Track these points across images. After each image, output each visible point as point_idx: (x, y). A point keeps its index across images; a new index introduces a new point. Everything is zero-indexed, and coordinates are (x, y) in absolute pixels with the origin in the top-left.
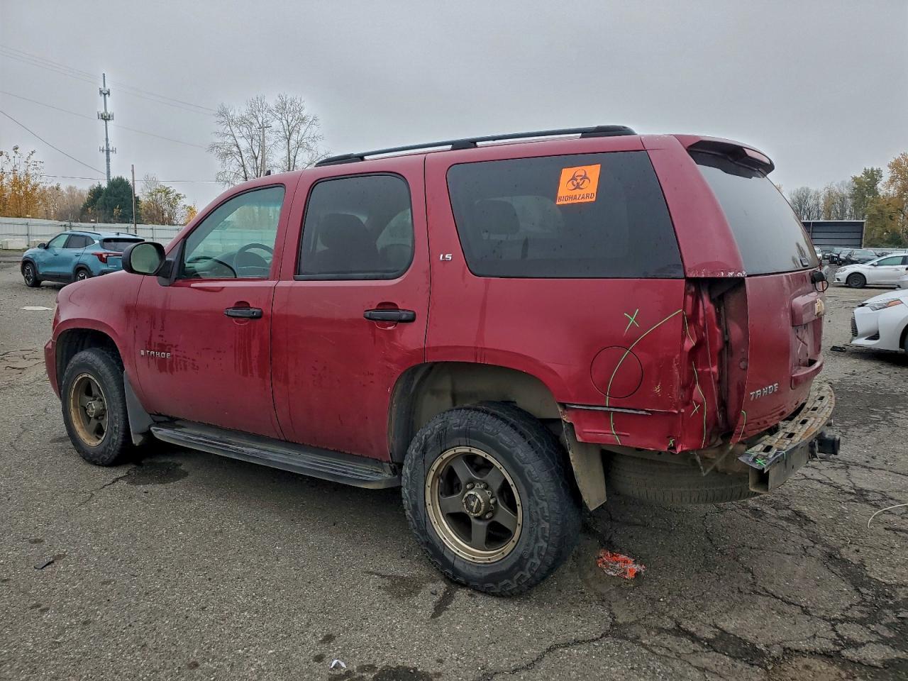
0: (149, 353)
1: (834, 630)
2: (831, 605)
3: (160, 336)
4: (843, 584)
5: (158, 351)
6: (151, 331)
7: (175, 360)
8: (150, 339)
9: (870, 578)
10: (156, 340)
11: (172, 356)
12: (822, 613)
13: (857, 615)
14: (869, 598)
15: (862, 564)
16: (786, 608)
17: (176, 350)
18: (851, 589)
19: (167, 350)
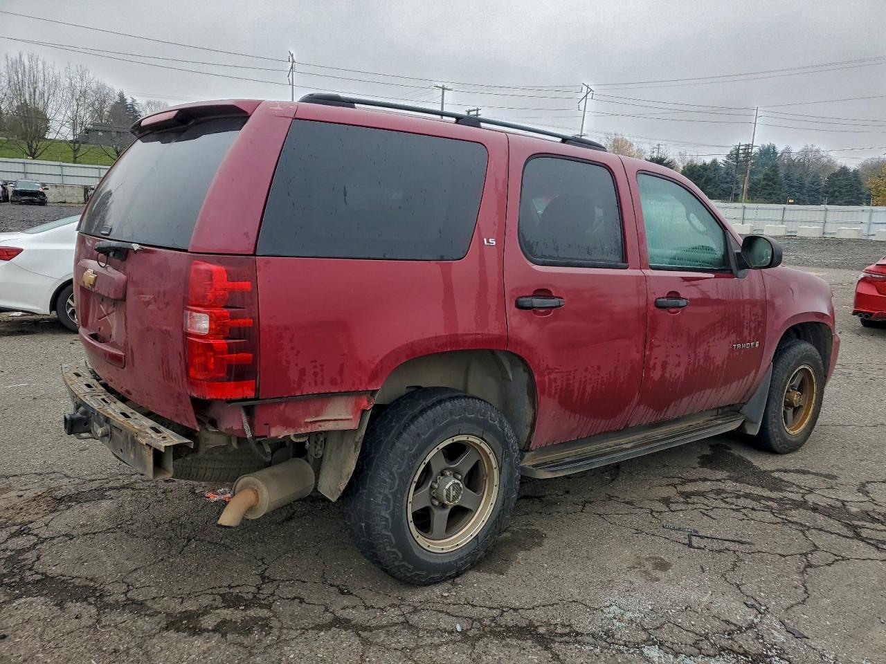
1: (36, 535)
2: (54, 549)
4: (59, 571)
9: (42, 595)
12: (55, 541)
13: (28, 555)
14: (28, 573)
15: (60, 605)
16: (85, 530)
18: (49, 572)
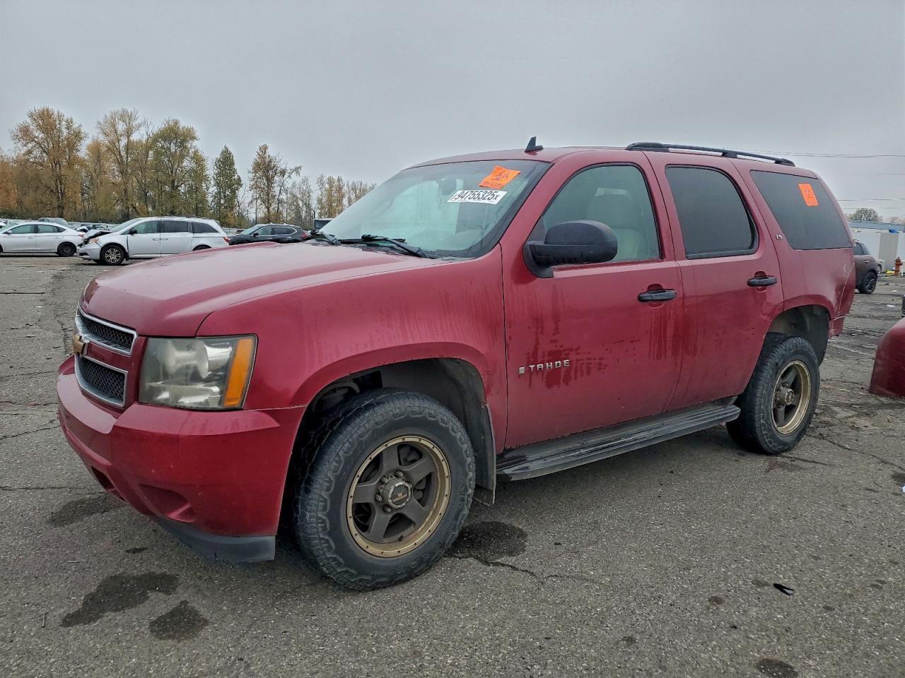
0: (535, 368)
3: (551, 342)
5: (549, 362)
6: (537, 338)
7: (574, 367)
8: (536, 348)
10: (545, 347)
11: (570, 362)
17: (577, 354)
19: (563, 356)
